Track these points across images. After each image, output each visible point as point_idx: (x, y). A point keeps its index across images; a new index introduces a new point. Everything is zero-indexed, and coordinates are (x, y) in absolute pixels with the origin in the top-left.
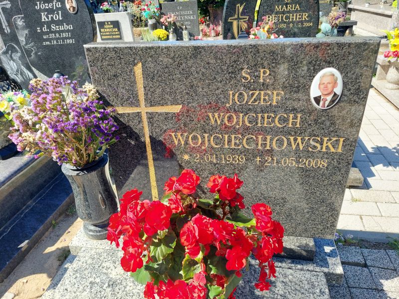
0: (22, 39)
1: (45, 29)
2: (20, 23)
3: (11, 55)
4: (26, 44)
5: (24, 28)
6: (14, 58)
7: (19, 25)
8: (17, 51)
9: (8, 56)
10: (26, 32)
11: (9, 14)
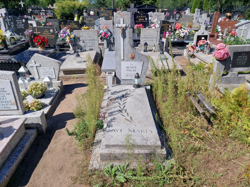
0: (12, 27)
1: (18, 25)
2: (12, 24)
3: (9, 30)
5: (13, 25)
10: (14, 25)
11: (10, 22)
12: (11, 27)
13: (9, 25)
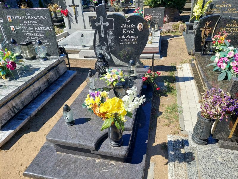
0: (109, 40)
3: (102, 47)
4: (111, 43)
5: (112, 35)
6: (103, 49)
7: (110, 34)
8: (105, 46)
9: (100, 47)
10: (113, 37)
11: (106, 28)
12: (107, 42)
13: (103, 35)
